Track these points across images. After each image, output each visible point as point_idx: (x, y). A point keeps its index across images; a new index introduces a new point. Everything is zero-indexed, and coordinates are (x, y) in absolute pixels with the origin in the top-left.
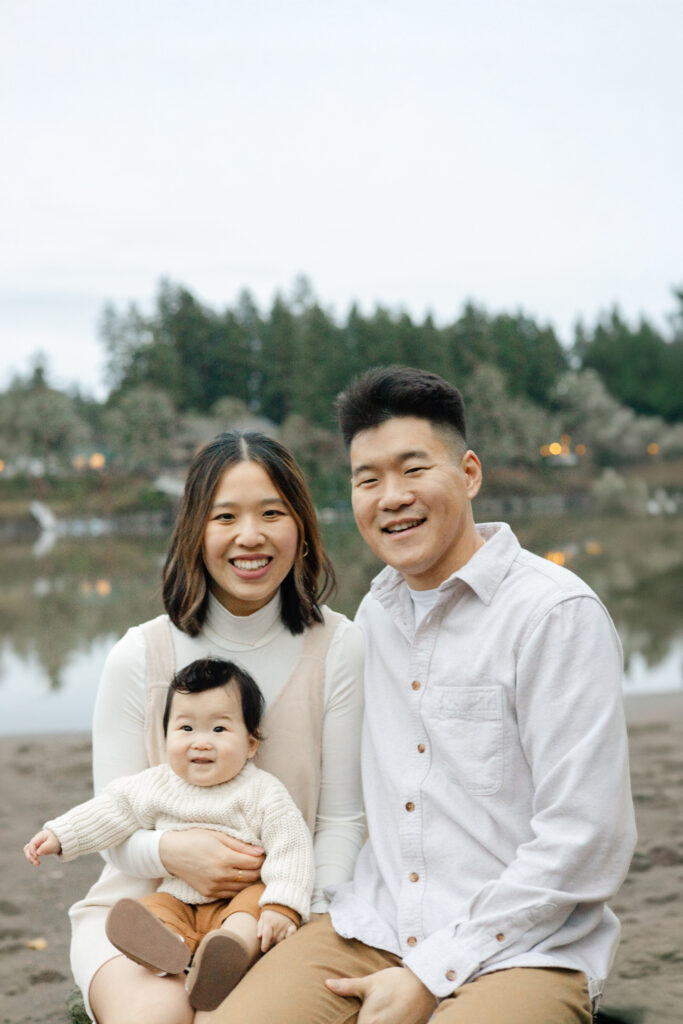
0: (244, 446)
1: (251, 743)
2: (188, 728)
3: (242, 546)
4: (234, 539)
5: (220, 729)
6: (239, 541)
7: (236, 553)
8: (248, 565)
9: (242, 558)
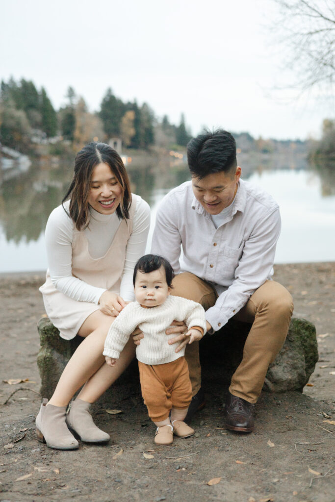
0: (99, 154)
1: (169, 289)
2: (145, 287)
3: (104, 197)
4: (100, 194)
5: (157, 287)
6: (102, 195)
7: (101, 199)
8: (107, 203)
9: (104, 201)
